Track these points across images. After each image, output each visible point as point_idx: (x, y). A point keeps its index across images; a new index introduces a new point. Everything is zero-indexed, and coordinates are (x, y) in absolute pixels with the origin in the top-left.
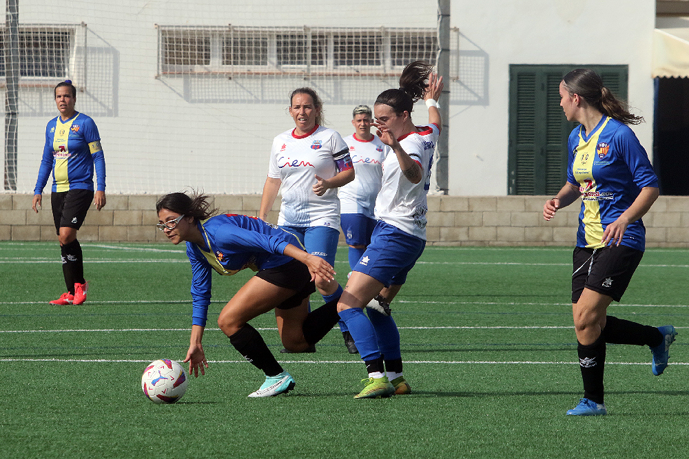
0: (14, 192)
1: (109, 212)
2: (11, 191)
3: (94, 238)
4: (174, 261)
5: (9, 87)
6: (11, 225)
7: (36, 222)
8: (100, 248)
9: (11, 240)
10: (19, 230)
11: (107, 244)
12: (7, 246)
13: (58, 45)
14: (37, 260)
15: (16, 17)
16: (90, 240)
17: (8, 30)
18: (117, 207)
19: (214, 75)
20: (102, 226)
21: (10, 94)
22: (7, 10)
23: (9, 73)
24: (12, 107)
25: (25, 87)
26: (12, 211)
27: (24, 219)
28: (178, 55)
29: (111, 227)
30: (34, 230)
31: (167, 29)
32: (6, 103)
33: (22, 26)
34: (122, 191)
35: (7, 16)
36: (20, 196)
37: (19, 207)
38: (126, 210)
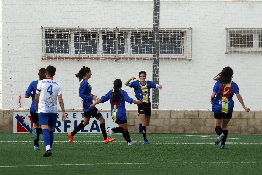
0: (157, 110)
1: (203, 119)
2: (156, 109)
3: (196, 132)
4: (235, 143)
5: (155, 59)
6: (156, 126)
7: (168, 124)
8: (199, 137)
9: (156, 133)
10: (160, 128)
11: (202, 135)
12: (154, 136)
13: (178, 39)
14: (168, 143)
15: (158, 25)
16: (194, 133)
17: (154, 31)
18: (207, 117)
19: (256, 52)
20: (200, 126)
21: (155, 62)
22: (154, 22)
23: (154, 53)
24: (156, 69)
25: (162, 59)
26: (157, 119)
27: (162, 123)
28: (238, 43)
29: (204, 127)
30: (166, 128)
31: (232, 30)
32: (153, 67)
33: (161, 30)
34: (209, 110)
35: (154, 25)
36: (160, 112)
37: (160, 117)
38: (211, 119)
